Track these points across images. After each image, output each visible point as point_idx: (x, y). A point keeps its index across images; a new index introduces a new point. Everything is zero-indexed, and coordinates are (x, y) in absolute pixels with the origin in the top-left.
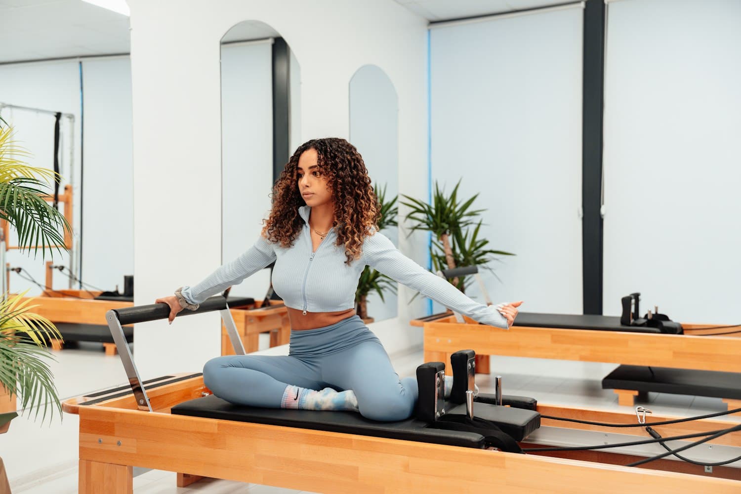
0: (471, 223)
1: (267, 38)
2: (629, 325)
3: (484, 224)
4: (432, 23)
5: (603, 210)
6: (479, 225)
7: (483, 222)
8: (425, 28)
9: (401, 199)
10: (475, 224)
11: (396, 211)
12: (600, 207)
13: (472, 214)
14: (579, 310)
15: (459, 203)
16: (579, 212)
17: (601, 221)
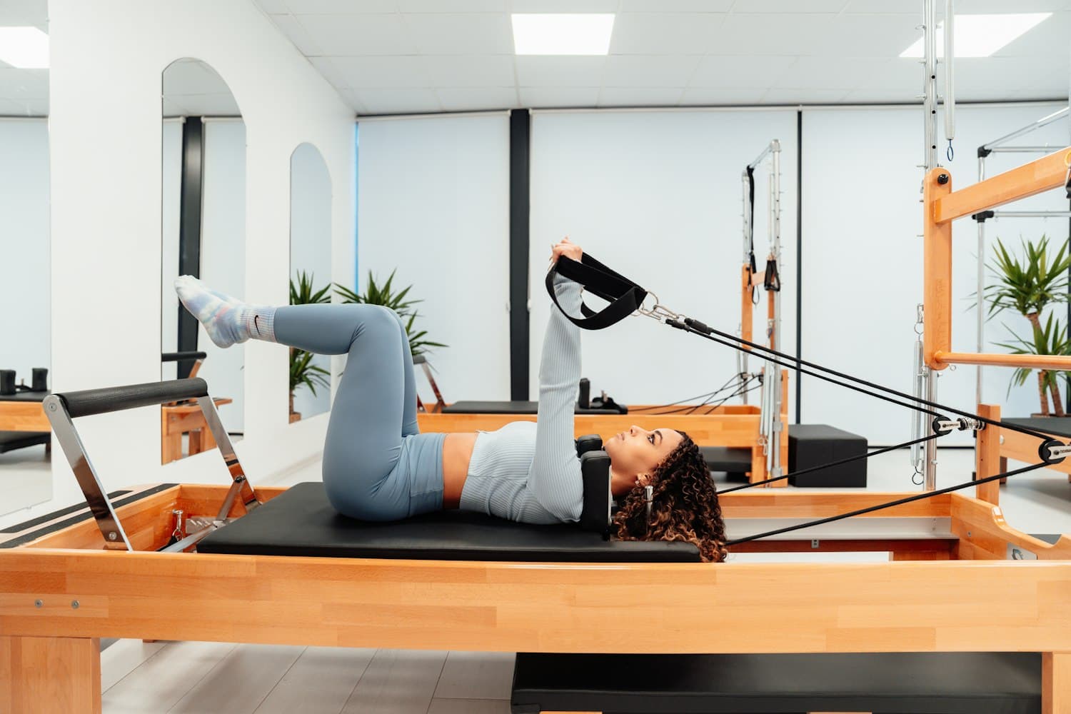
0: (406, 314)
1: (178, 117)
2: (588, 408)
3: (419, 316)
4: (360, 116)
5: (530, 304)
6: (414, 316)
7: (417, 314)
8: (354, 120)
9: (333, 287)
10: (410, 315)
11: (328, 300)
12: (527, 301)
13: (404, 306)
14: (507, 397)
15: (392, 295)
16: (507, 305)
17: (527, 313)
